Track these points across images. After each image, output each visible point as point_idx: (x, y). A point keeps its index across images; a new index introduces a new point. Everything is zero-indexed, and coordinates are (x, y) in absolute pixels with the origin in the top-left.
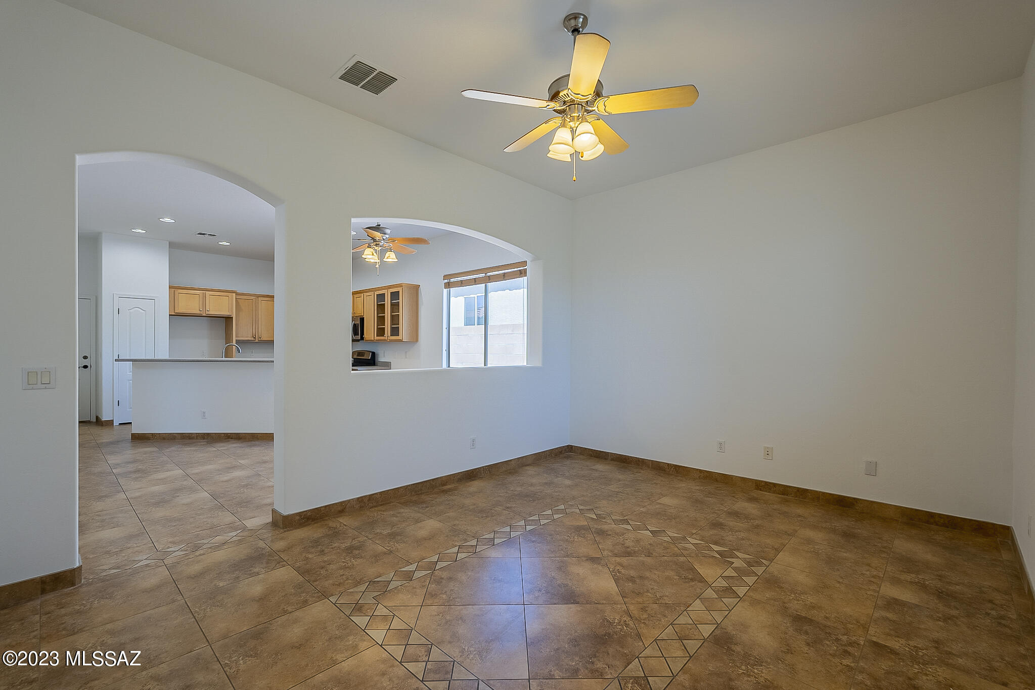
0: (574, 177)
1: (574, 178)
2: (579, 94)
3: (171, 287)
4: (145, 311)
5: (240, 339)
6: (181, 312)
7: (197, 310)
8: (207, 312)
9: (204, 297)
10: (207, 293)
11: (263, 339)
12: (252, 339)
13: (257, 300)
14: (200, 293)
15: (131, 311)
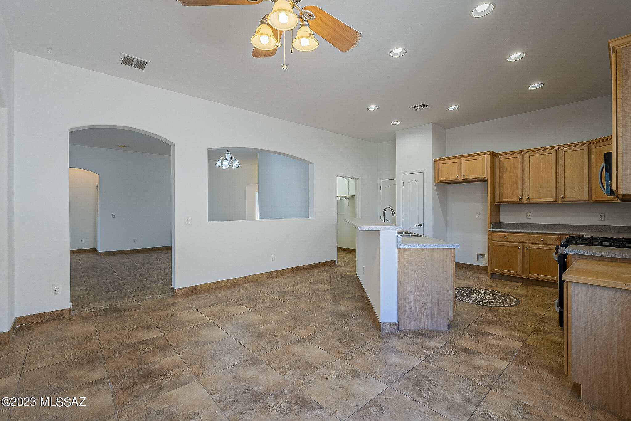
3: (435, 160)
4: (418, 182)
5: (505, 200)
6: (444, 180)
7: (454, 176)
8: (463, 178)
9: (460, 164)
10: (463, 159)
11: (533, 199)
12: (519, 200)
13: (524, 157)
14: (458, 160)
15: (410, 183)
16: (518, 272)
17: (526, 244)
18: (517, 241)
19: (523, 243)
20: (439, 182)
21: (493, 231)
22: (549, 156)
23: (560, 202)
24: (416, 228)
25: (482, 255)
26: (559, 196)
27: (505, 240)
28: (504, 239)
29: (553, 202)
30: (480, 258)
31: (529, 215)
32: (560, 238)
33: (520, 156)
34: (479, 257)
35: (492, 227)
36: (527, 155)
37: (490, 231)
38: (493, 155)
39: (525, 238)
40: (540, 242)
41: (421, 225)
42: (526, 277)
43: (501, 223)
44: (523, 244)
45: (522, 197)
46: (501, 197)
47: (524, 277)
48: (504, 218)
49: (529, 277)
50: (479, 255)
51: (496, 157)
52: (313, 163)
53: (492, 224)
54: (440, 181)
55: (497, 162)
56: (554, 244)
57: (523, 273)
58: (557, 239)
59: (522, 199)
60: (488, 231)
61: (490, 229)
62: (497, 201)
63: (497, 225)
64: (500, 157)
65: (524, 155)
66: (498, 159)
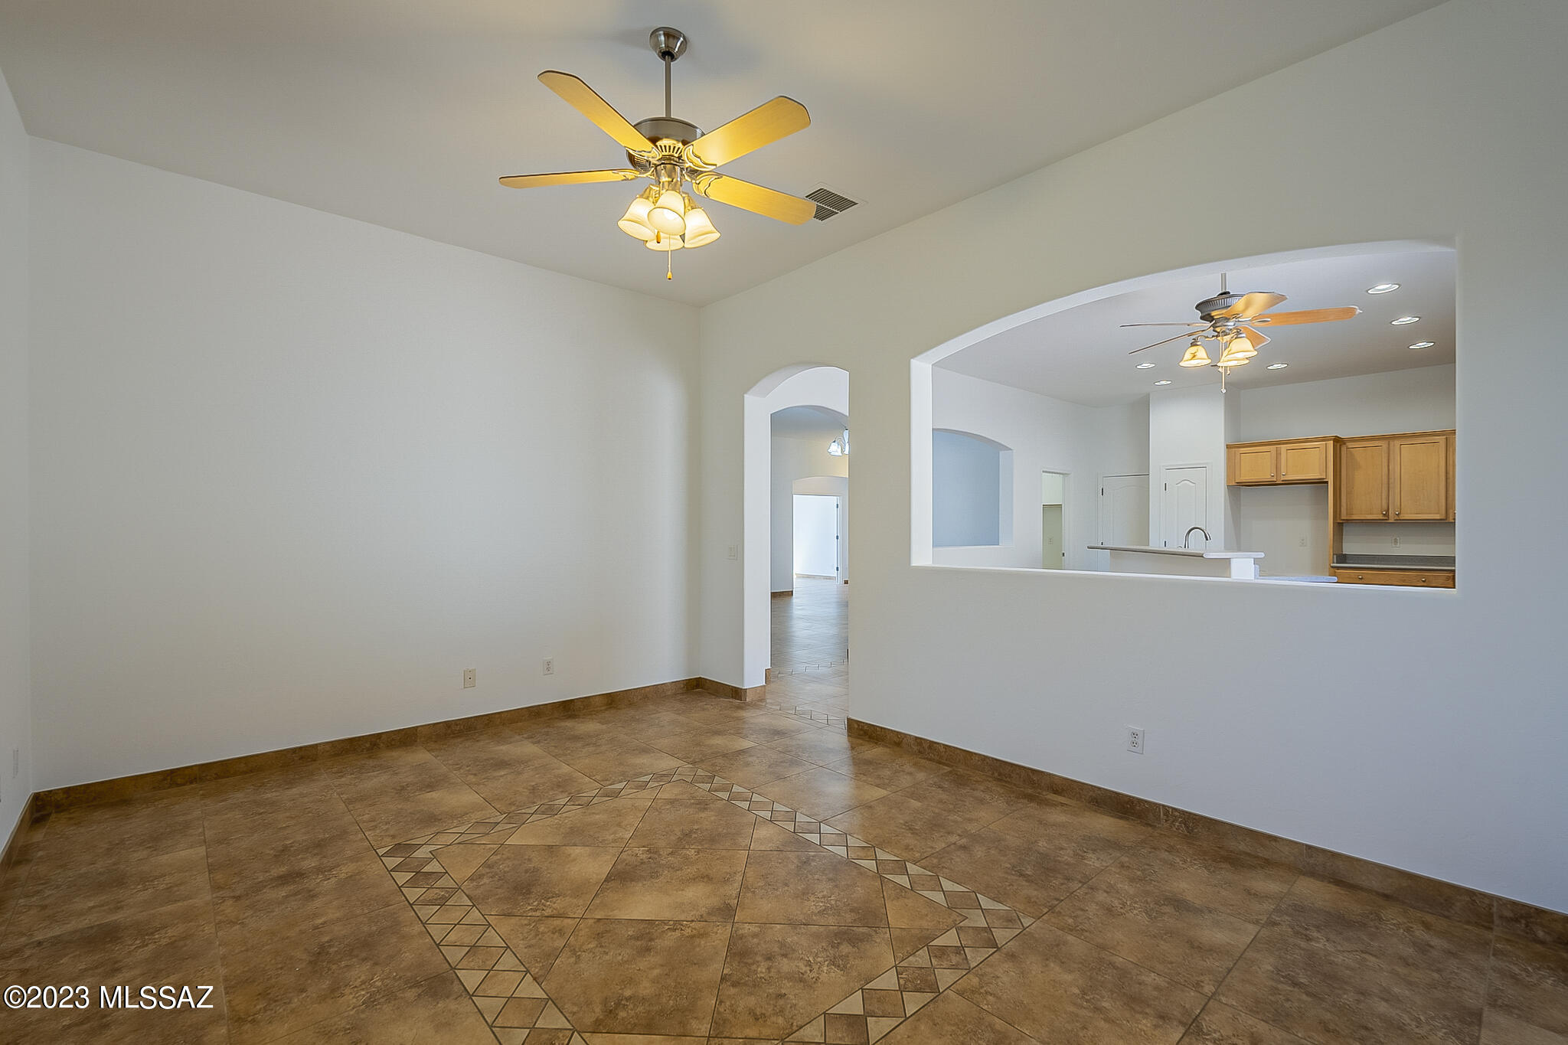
0: (669, 273)
1: (669, 275)
2: (699, 158)
3: (1228, 447)
4: (1194, 483)
5: (1355, 517)
6: (1244, 481)
7: (1266, 475)
8: (1283, 477)
9: (1278, 454)
10: (1283, 447)
11: (1408, 515)
12: (1381, 517)
13: (1391, 445)
14: (1272, 448)
15: (1179, 485)
18: (1380, 582)
20: (1236, 484)
21: (1338, 568)
22: (1434, 444)
26: (1451, 512)
27: (1361, 581)
28: (1358, 579)
29: (1441, 520)
31: (1396, 541)
33: (1383, 444)
35: (1335, 561)
36: (1397, 443)
37: (1332, 567)
38: (1338, 441)
39: (1394, 578)
40: (1421, 583)
43: (1346, 554)
45: (1388, 511)
46: (1349, 513)
48: (1349, 548)
51: (1340, 445)
52: (1010, 449)
53: (1335, 556)
54: (1237, 482)
55: (1343, 453)
58: (1448, 578)
59: (1387, 515)
60: (1328, 566)
61: (1332, 565)
62: (1344, 517)
63: (1342, 558)
64: (1350, 445)
65: (1392, 443)
66: (1344, 449)
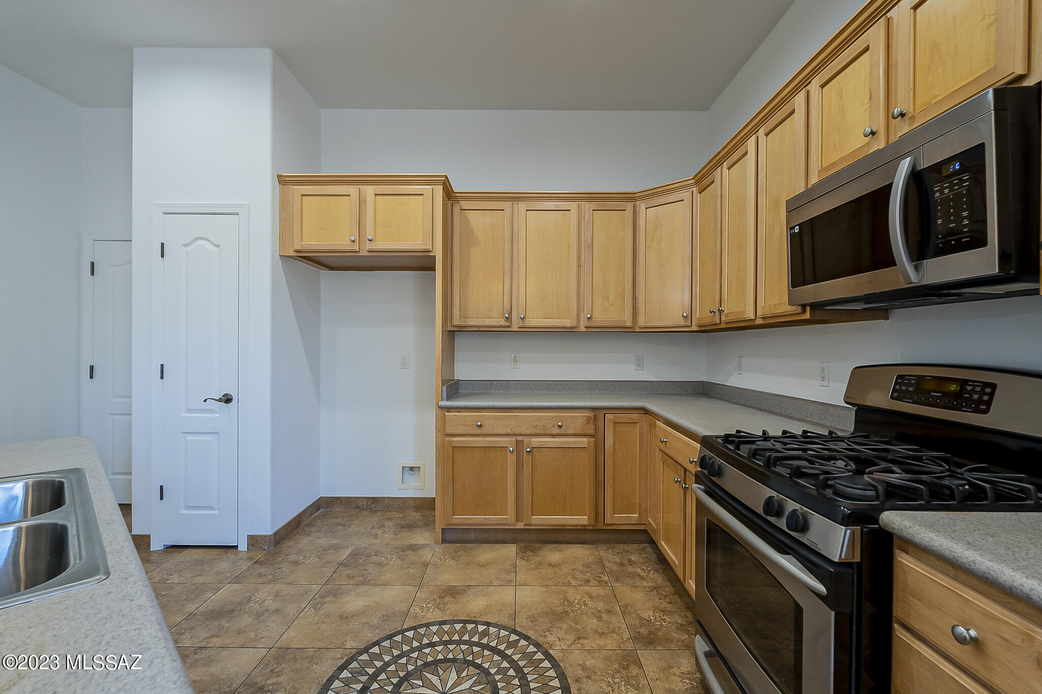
3: (282, 180)
4: (218, 246)
5: (471, 322)
6: (309, 248)
7: (342, 239)
8: (369, 246)
9: (362, 202)
10: (370, 190)
11: (534, 321)
12: (502, 322)
13: (516, 210)
14: (353, 190)
15: (189, 248)
16: (506, 518)
17: (526, 439)
18: (505, 432)
19: (520, 435)
20: (296, 254)
21: (449, 409)
22: (564, 216)
23: (583, 329)
24: (212, 411)
25: (412, 469)
26: (582, 315)
27: (479, 431)
28: (476, 428)
29: (572, 327)
30: (408, 476)
31: (516, 360)
32: (595, 416)
33: (507, 206)
34: (406, 473)
35: (445, 395)
36: (523, 207)
37: (441, 408)
38: (449, 190)
39: (524, 423)
40: (556, 431)
41: (228, 399)
42: (525, 525)
43: (458, 380)
44: (520, 438)
45: (510, 313)
46: (463, 316)
47: (520, 526)
48: (465, 371)
49: (530, 525)
50: (406, 469)
51: (452, 203)
53: (445, 388)
54: (296, 251)
55: (455, 217)
56: (584, 432)
57: (518, 519)
58: (588, 420)
59: (509, 319)
60: (436, 408)
61: (442, 403)
62: (456, 322)
63: (453, 388)
64: (465, 205)
65: (516, 206)
66: (457, 209)
